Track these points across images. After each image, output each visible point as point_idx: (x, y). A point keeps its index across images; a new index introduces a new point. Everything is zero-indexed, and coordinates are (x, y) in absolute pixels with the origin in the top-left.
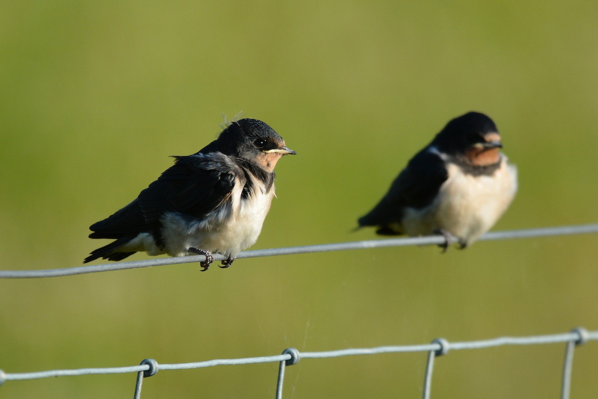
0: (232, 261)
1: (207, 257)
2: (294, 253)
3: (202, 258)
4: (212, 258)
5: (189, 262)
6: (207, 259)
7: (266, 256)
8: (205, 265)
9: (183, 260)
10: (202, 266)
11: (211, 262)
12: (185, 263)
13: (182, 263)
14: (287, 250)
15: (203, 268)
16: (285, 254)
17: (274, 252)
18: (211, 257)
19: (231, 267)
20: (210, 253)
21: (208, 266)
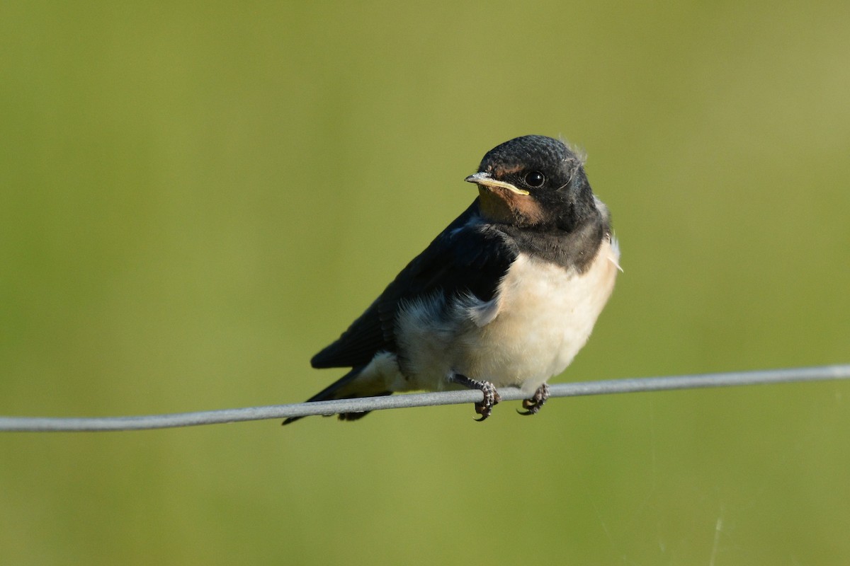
0: (541, 402)
1: (485, 393)
2: (679, 388)
3: (477, 395)
4: (496, 396)
5: (446, 404)
6: (486, 398)
7: (618, 392)
8: (482, 408)
9: (433, 399)
10: (478, 410)
11: (496, 403)
12: (437, 404)
13: (430, 405)
14: (664, 382)
15: (480, 416)
16: (658, 389)
17: (636, 384)
18: (492, 394)
19: (539, 412)
20: (492, 387)
21: (488, 410)
